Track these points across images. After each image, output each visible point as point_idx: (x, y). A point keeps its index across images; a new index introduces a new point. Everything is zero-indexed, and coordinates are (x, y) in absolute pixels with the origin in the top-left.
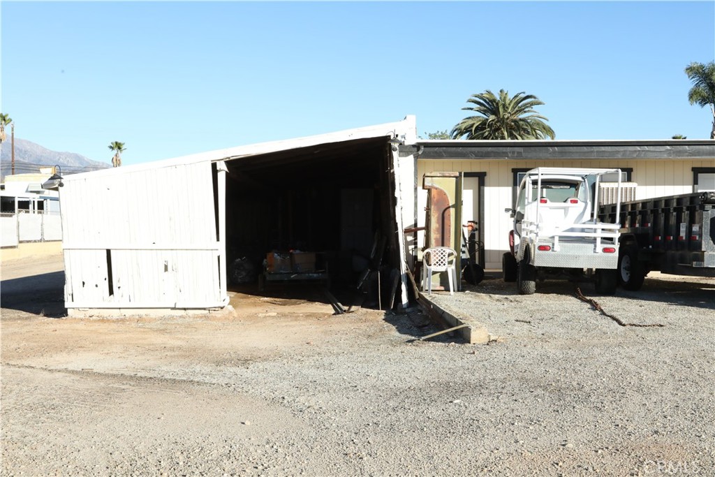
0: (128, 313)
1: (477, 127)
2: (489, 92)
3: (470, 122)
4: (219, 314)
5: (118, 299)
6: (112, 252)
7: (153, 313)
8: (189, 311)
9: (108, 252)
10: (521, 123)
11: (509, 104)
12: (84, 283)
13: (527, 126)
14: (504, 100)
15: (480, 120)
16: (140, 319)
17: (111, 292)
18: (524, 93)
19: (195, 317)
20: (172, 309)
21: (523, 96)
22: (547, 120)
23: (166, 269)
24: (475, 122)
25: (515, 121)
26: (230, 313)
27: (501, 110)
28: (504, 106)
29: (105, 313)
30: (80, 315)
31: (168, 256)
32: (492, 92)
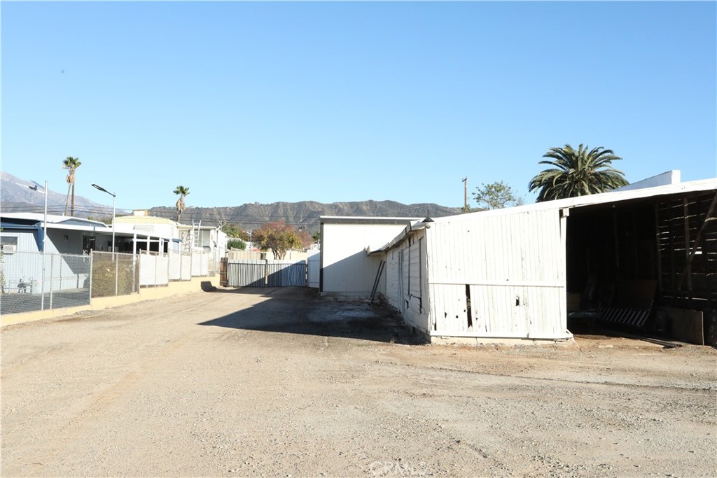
0: (485, 341)
1: (557, 180)
2: (568, 146)
3: (550, 175)
4: (565, 344)
5: (476, 330)
6: (471, 287)
7: (507, 343)
8: (538, 341)
9: (468, 287)
10: (601, 176)
11: (588, 159)
12: (446, 314)
13: (607, 179)
14: (583, 154)
15: (560, 173)
16: (497, 347)
17: (470, 323)
18: (603, 148)
19: (543, 346)
20: (523, 339)
21: (601, 151)
22: (624, 175)
23: (518, 303)
24: (555, 174)
25: (595, 174)
26: (574, 344)
27: (580, 164)
28: (582, 159)
29: (465, 341)
30: (443, 343)
31: (519, 292)
32: (572, 147)
